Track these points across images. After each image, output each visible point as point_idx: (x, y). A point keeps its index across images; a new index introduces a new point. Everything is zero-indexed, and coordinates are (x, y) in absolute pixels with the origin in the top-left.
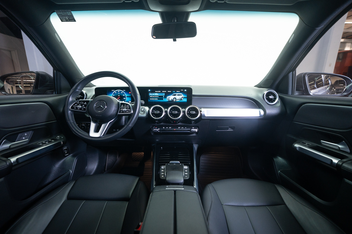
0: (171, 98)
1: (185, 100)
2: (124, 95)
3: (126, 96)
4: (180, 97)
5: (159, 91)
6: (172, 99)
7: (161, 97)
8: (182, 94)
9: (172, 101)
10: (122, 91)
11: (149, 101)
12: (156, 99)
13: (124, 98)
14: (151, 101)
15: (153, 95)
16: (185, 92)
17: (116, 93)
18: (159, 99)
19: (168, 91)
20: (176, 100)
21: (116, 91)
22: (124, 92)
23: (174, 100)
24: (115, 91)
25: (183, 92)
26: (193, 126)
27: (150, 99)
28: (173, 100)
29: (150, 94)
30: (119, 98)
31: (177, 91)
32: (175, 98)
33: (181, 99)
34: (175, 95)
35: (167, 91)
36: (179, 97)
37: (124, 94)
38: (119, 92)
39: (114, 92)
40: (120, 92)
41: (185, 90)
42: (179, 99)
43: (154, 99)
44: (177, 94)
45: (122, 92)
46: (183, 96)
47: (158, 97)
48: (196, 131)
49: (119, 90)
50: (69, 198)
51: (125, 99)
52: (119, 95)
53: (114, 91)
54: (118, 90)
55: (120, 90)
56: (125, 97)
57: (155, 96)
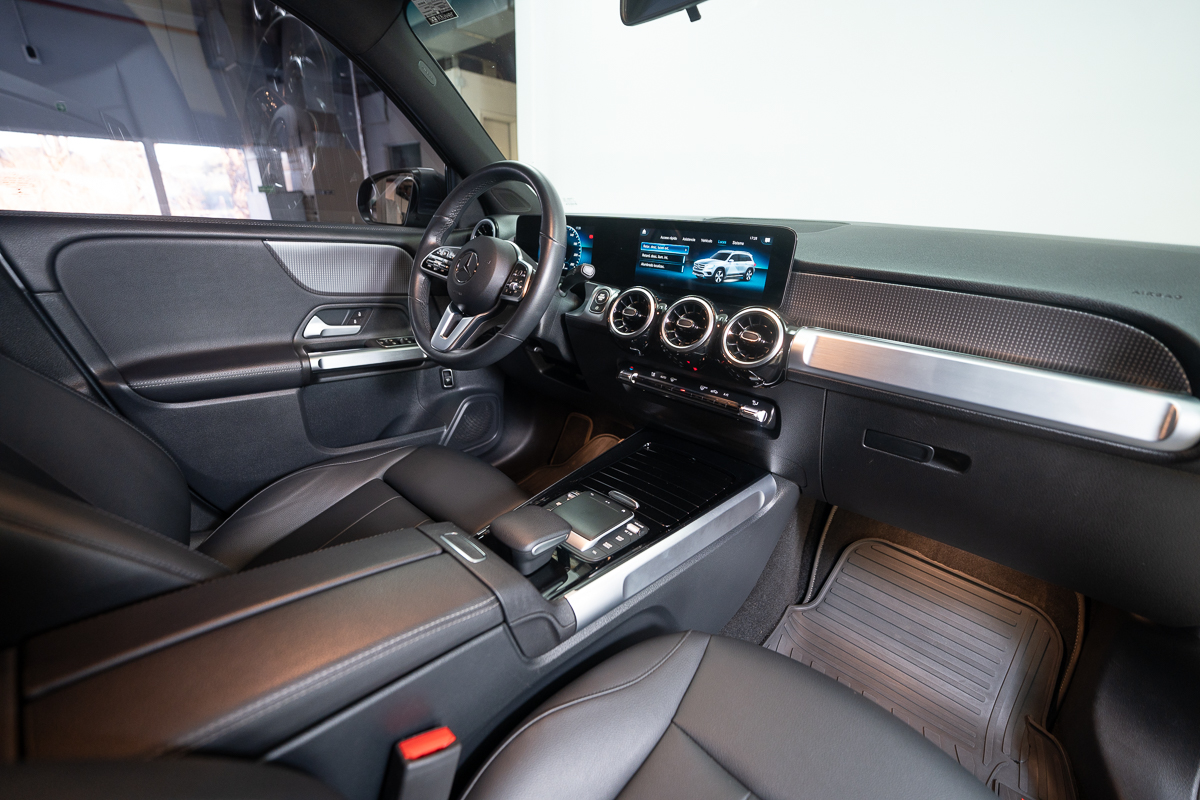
0: (708, 265)
1: (759, 283)
2: (575, 244)
3: (580, 246)
4: (742, 268)
5: (672, 238)
6: (709, 273)
7: (674, 262)
8: (751, 256)
9: (711, 279)
10: (572, 228)
11: (637, 269)
12: (659, 266)
13: (576, 255)
14: (644, 270)
15: (653, 248)
16: (767, 245)
18: (667, 267)
19: (703, 240)
20: (723, 278)
22: (577, 233)
23: (718, 279)
25: (757, 249)
26: (757, 398)
27: (642, 264)
28: (714, 278)
29: (645, 247)
31: (734, 243)
32: (722, 269)
33: (745, 275)
34: (723, 257)
35: (698, 240)
36: (738, 268)
37: (577, 241)
40: (569, 232)
41: (768, 240)
42: (733, 276)
43: (651, 265)
44: (733, 253)
45: (572, 232)
46: (751, 264)
47: (666, 258)
48: (761, 420)
50: (387, 479)
56: (577, 248)
57: (657, 254)
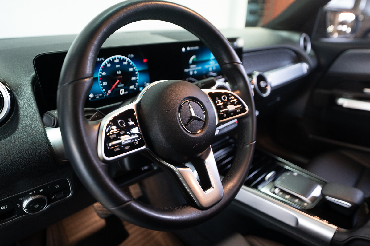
2: (131, 70)
3: (137, 70)
10: (125, 58)
17: (109, 65)
21: (108, 60)
22: (130, 60)
24: (106, 62)
30: (119, 79)
37: (132, 67)
38: (117, 64)
39: (103, 64)
40: (121, 61)
45: (125, 60)
49: (116, 56)
51: (136, 81)
52: (118, 69)
53: (102, 61)
54: (113, 57)
55: (119, 56)
56: (133, 74)
